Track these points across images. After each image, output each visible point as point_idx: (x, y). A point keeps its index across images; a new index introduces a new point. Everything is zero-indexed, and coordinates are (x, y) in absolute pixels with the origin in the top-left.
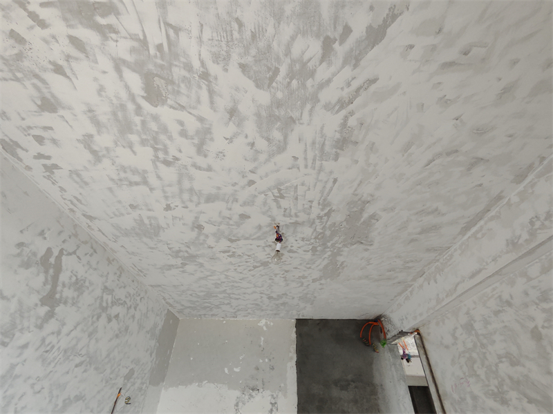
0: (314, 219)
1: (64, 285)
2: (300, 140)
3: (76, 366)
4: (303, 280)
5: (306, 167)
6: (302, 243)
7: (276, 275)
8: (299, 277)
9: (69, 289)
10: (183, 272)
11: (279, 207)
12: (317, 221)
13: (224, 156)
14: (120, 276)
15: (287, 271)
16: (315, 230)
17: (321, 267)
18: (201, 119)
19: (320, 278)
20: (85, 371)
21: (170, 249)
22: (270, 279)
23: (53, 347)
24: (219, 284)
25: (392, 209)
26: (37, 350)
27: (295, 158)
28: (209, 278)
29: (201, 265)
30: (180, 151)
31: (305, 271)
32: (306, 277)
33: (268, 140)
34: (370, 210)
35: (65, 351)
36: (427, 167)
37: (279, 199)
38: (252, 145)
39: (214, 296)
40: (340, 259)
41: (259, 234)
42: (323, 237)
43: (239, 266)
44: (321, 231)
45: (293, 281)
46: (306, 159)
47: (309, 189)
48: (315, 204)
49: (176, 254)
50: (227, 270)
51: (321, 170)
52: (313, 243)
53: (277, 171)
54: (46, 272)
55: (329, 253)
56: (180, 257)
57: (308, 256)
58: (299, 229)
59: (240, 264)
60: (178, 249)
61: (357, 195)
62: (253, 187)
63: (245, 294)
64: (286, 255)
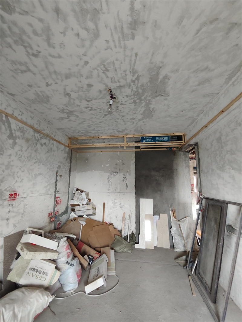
0: (130, 83)
1: (15, 130)
2: (106, 27)
3: (34, 163)
4: (133, 121)
5: (116, 47)
6: (127, 99)
7: (118, 119)
8: (131, 119)
9: (18, 132)
10: (70, 120)
11: (107, 77)
12: (132, 84)
13: (64, 46)
14: (40, 125)
15: (123, 116)
16: (132, 90)
17: (141, 112)
18: (41, 20)
19: (143, 119)
20: (39, 165)
21: (58, 108)
22: (115, 121)
23: (22, 156)
24: (90, 126)
25: (177, 71)
26: (16, 156)
27: (107, 41)
28: (84, 123)
29: (77, 116)
30: (39, 46)
31: (133, 115)
32: (134, 119)
33: (87, 30)
34: (163, 73)
35: (28, 158)
36: (197, 35)
37: (106, 72)
38: (78, 35)
39: (89, 132)
40: (152, 106)
41: (101, 96)
42: (138, 94)
43: (97, 115)
44: (136, 90)
45: (128, 121)
46: (114, 41)
47: (122, 63)
48: (128, 73)
49: (63, 111)
50: (92, 118)
51: (125, 48)
52: (133, 98)
53: (99, 52)
54: (4, 125)
55: (144, 103)
56: (65, 113)
57: (133, 106)
58: (123, 90)
59: (97, 114)
60: (62, 108)
61: (152, 63)
62: (88, 65)
63: (105, 130)
64: (120, 107)
